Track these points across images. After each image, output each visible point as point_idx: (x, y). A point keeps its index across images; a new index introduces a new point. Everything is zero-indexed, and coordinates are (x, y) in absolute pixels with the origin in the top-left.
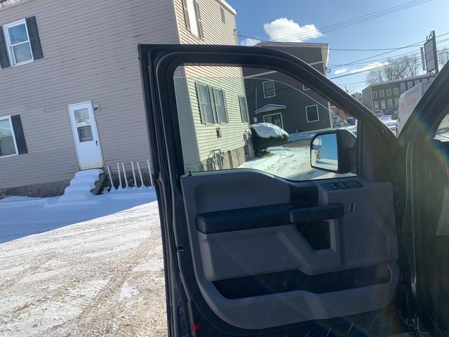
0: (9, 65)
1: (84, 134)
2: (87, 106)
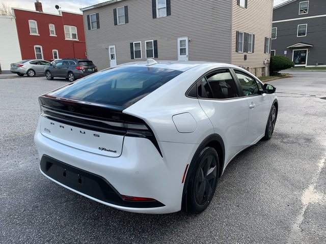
0: (156, 17)
1: (183, 51)
2: (186, 39)
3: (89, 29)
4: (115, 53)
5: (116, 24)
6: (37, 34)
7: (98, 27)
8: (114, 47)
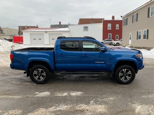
3: (124, 26)
4: (131, 37)
5: (133, 22)
6: (111, 29)
7: (127, 25)
8: (131, 33)
